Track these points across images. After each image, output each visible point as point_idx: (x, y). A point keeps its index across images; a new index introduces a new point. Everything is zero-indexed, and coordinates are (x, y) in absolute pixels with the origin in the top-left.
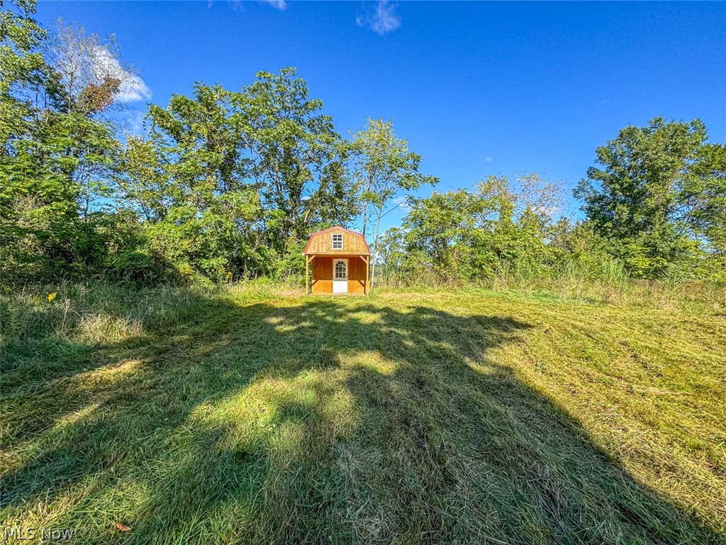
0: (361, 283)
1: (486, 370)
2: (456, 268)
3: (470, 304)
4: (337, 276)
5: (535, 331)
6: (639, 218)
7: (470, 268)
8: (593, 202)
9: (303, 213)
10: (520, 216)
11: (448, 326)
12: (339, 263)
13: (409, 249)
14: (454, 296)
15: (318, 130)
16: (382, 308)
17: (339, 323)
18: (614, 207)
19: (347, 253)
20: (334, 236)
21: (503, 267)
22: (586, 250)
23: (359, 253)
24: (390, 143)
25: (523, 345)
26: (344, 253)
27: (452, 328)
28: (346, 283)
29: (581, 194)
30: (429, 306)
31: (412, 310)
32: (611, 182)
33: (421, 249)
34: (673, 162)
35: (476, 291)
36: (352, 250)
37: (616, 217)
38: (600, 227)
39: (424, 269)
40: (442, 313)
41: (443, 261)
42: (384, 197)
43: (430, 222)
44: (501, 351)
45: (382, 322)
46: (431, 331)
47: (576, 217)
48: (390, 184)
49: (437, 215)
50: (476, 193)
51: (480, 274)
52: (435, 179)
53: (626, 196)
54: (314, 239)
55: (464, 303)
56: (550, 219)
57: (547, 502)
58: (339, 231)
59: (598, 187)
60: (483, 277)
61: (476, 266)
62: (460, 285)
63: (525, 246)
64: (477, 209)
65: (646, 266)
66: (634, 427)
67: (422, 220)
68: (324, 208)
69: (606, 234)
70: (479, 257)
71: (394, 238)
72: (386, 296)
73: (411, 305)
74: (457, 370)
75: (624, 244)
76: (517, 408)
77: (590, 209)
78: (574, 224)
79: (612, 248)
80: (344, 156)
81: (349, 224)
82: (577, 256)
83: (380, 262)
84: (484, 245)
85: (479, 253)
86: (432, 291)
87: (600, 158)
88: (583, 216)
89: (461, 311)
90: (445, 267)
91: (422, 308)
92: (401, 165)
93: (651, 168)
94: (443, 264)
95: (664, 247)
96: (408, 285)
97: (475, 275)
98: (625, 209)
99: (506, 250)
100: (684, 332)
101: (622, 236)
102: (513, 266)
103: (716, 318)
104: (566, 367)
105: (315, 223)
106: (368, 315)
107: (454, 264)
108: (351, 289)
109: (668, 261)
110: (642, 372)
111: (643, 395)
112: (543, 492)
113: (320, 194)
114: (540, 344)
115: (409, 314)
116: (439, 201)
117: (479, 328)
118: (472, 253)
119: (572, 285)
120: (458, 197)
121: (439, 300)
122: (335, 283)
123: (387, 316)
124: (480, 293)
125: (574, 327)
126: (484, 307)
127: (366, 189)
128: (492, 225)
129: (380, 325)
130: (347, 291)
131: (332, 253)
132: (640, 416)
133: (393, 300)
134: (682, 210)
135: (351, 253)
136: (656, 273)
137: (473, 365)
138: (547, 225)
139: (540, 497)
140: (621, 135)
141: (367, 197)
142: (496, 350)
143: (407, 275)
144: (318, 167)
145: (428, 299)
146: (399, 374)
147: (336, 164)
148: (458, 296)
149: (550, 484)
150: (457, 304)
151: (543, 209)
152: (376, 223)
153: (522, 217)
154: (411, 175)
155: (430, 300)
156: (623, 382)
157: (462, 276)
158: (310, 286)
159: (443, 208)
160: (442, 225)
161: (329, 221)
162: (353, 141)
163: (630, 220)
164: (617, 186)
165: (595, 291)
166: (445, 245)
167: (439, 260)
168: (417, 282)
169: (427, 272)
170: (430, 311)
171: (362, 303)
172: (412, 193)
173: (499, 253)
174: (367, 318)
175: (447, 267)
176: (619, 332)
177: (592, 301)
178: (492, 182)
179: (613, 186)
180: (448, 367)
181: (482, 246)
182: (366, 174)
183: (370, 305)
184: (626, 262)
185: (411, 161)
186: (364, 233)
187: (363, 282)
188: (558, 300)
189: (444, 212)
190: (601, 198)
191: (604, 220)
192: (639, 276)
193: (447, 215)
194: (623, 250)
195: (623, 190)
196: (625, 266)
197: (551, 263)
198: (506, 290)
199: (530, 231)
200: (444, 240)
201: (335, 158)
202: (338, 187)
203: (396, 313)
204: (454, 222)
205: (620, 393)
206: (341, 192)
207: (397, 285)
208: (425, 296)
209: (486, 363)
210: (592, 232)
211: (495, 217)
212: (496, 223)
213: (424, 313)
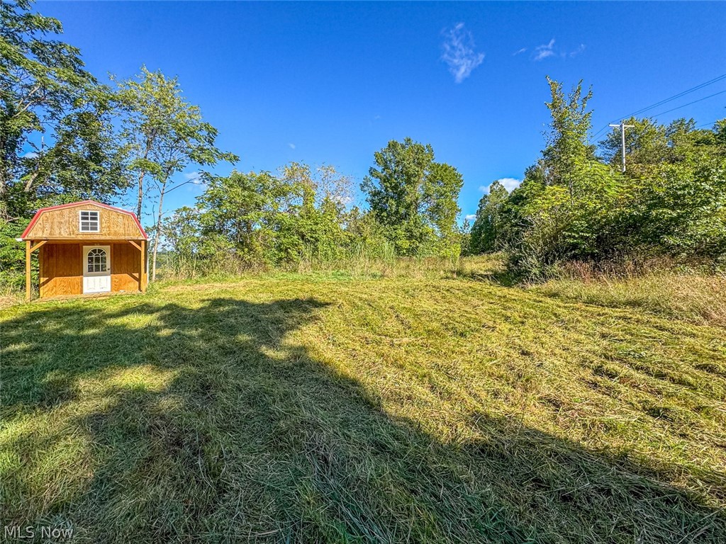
0: (134, 277)
1: (281, 355)
2: (261, 253)
3: (274, 289)
4: (90, 269)
5: (330, 308)
6: (402, 211)
7: (276, 252)
8: (374, 196)
9: (22, 176)
10: (321, 203)
11: (247, 315)
12: (95, 251)
13: (205, 233)
14: (259, 282)
15: (54, 61)
16: (163, 305)
17: (88, 336)
18: (387, 200)
19: (108, 238)
20: (83, 214)
21: (307, 250)
22: (371, 234)
23: (129, 238)
24: (176, 105)
25: (319, 323)
26: (103, 238)
27: (252, 317)
28: (109, 277)
29: (366, 188)
30: (227, 296)
31: (207, 304)
32: (385, 182)
33: (220, 232)
34: (418, 171)
35: (283, 275)
36: (116, 233)
37: (389, 209)
38: (379, 216)
39: (225, 255)
40: (243, 303)
41: (247, 246)
42: (170, 169)
43: (230, 202)
44: (299, 333)
45: (162, 323)
46: (227, 325)
47: (362, 207)
48: (177, 155)
49: (239, 196)
50: (281, 177)
51: (286, 258)
52: (235, 157)
53: (394, 193)
54: (42, 217)
55: (268, 288)
56: (344, 207)
57: (321, 466)
58: (92, 206)
59: (377, 184)
60: (289, 260)
61: (281, 250)
62: (266, 270)
63: (325, 231)
64: (280, 193)
65: (407, 246)
66: (391, 373)
67: (221, 200)
68: (68, 174)
69: (383, 222)
70: (284, 241)
71: (186, 219)
72: (173, 290)
73: (206, 298)
74: (251, 362)
75: (394, 229)
76: (307, 384)
77: (372, 201)
78: (362, 213)
79: (388, 233)
80: (103, 107)
81: (114, 199)
82: (365, 239)
83: (168, 249)
84: (289, 229)
85: (284, 237)
86: (235, 279)
87: (377, 161)
88: (368, 206)
89: (265, 298)
90: (249, 252)
91: (220, 299)
92: (191, 134)
93: (407, 174)
94: (246, 249)
95: (416, 232)
96: (204, 275)
97: (281, 259)
98: (393, 202)
99: (309, 234)
100: (426, 293)
101: (393, 224)
102: (316, 249)
103: (442, 281)
104: (352, 336)
105: (49, 195)
106: (140, 317)
107: (259, 249)
108: (116, 286)
109: (419, 243)
110: (401, 327)
111: (400, 345)
112: (319, 459)
113: (59, 153)
114: (333, 319)
115: (202, 308)
116: (240, 181)
117: (280, 314)
118: (278, 237)
119: (362, 263)
120: (260, 180)
121: (241, 288)
122: (85, 279)
123: (170, 315)
124: (285, 277)
125: (361, 299)
126: (288, 290)
127: (142, 155)
128: (297, 209)
129: (158, 329)
130: (109, 289)
131: (80, 237)
132: (395, 363)
133: (182, 294)
134: (425, 207)
135: (114, 238)
136: (412, 251)
137: (270, 353)
138: (342, 212)
139: (316, 464)
140: (389, 146)
141: (142, 166)
142: (294, 332)
143: (203, 264)
144: (53, 115)
145: (228, 289)
146: (176, 385)
147: (90, 115)
148: (263, 282)
149: (325, 448)
150: (261, 290)
151: (339, 198)
152: (158, 200)
153: (323, 205)
154: (205, 148)
155: (231, 290)
156: (388, 338)
157: (268, 261)
158: (37, 287)
159: (245, 189)
160: (245, 207)
161: (78, 193)
162: (119, 90)
163: (397, 212)
164: (389, 185)
165: (377, 268)
166: (249, 228)
167: (242, 244)
168: (216, 271)
169: (228, 259)
170: (230, 302)
171: (133, 302)
172: (206, 168)
173: (303, 237)
174: (138, 322)
175: (252, 252)
176: (390, 299)
177: (374, 276)
178: (295, 168)
179: (385, 184)
180: (242, 361)
181: (287, 230)
182: (141, 137)
183: (146, 305)
184: (396, 244)
185: (205, 133)
186: (139, 212)
187: (136, 275)
188: (351, 278)
189: (246, 193)
190: (379, 193)
191: (382, 210)
192: (404, 254)
193: (249, 197)
194: (394, 235)
195: (392, 188)
196: (396, 247)
197: (347, 245)
198: (310, 272)
199: (329, 217)
200: (248, 223)
201: (86, 107)
202: (93, 147)
203: (184, 309)
204: (257, 205)
205: (385, 348)
206: (97, 155)
207: (190, 277)
208: (225, 286)
209: (282, 348)
210: (374, 219)
211: (299, 202)
212: (299, 208)
213: (220, 305)
